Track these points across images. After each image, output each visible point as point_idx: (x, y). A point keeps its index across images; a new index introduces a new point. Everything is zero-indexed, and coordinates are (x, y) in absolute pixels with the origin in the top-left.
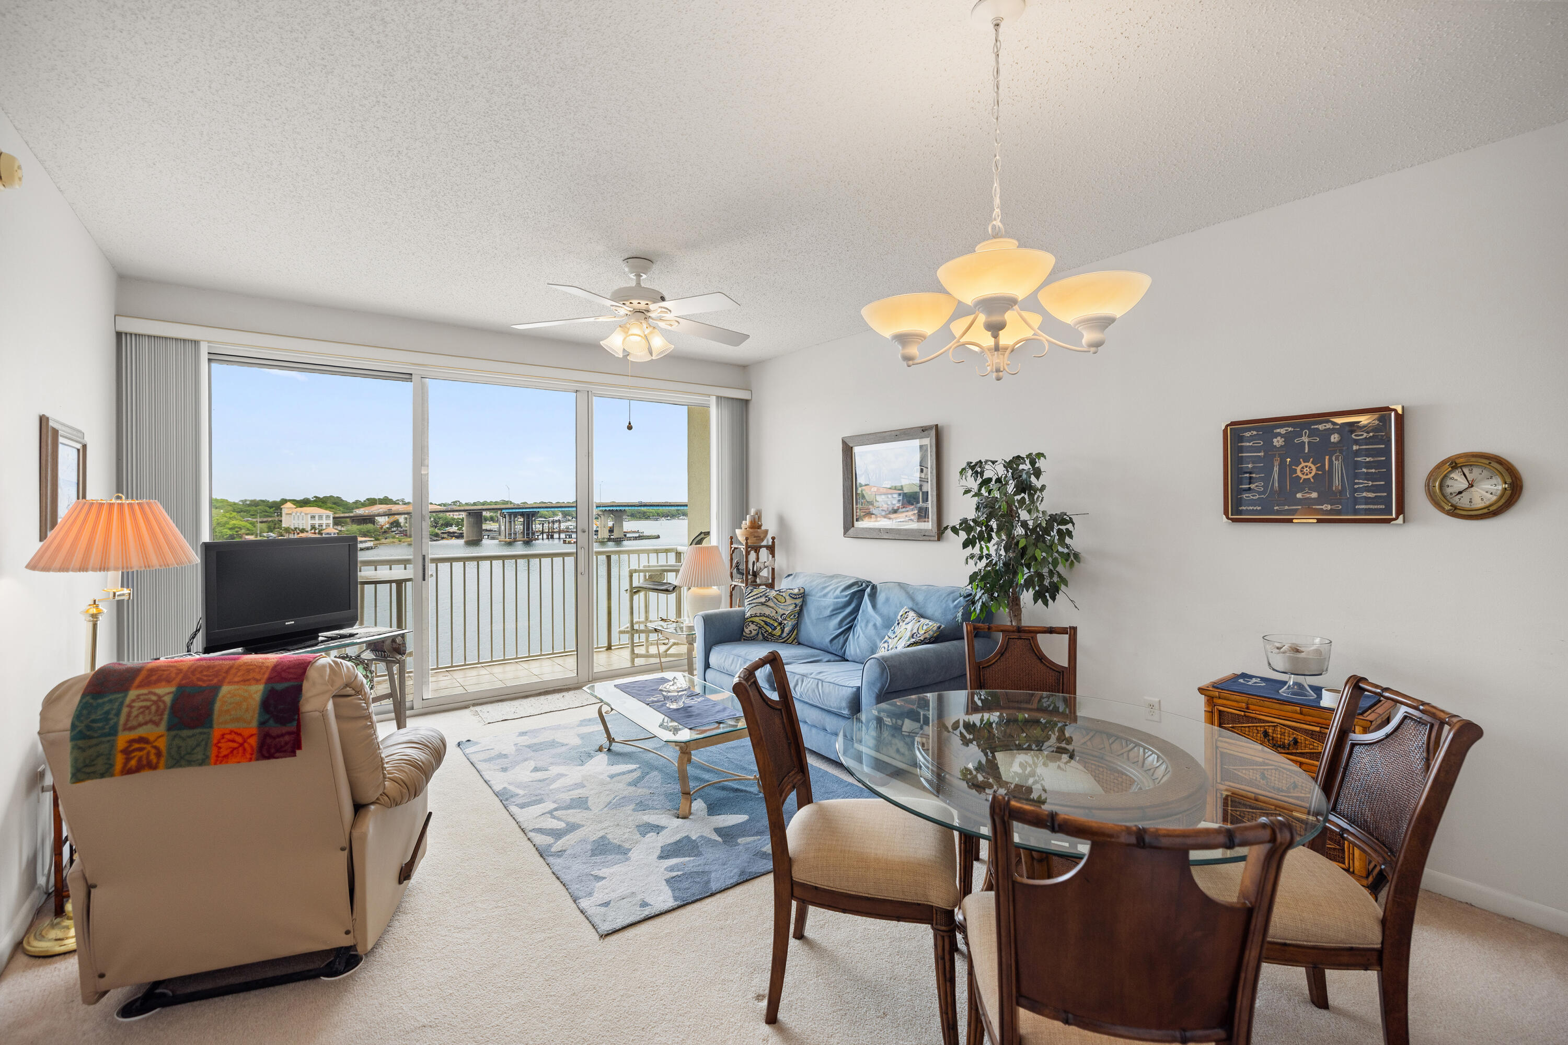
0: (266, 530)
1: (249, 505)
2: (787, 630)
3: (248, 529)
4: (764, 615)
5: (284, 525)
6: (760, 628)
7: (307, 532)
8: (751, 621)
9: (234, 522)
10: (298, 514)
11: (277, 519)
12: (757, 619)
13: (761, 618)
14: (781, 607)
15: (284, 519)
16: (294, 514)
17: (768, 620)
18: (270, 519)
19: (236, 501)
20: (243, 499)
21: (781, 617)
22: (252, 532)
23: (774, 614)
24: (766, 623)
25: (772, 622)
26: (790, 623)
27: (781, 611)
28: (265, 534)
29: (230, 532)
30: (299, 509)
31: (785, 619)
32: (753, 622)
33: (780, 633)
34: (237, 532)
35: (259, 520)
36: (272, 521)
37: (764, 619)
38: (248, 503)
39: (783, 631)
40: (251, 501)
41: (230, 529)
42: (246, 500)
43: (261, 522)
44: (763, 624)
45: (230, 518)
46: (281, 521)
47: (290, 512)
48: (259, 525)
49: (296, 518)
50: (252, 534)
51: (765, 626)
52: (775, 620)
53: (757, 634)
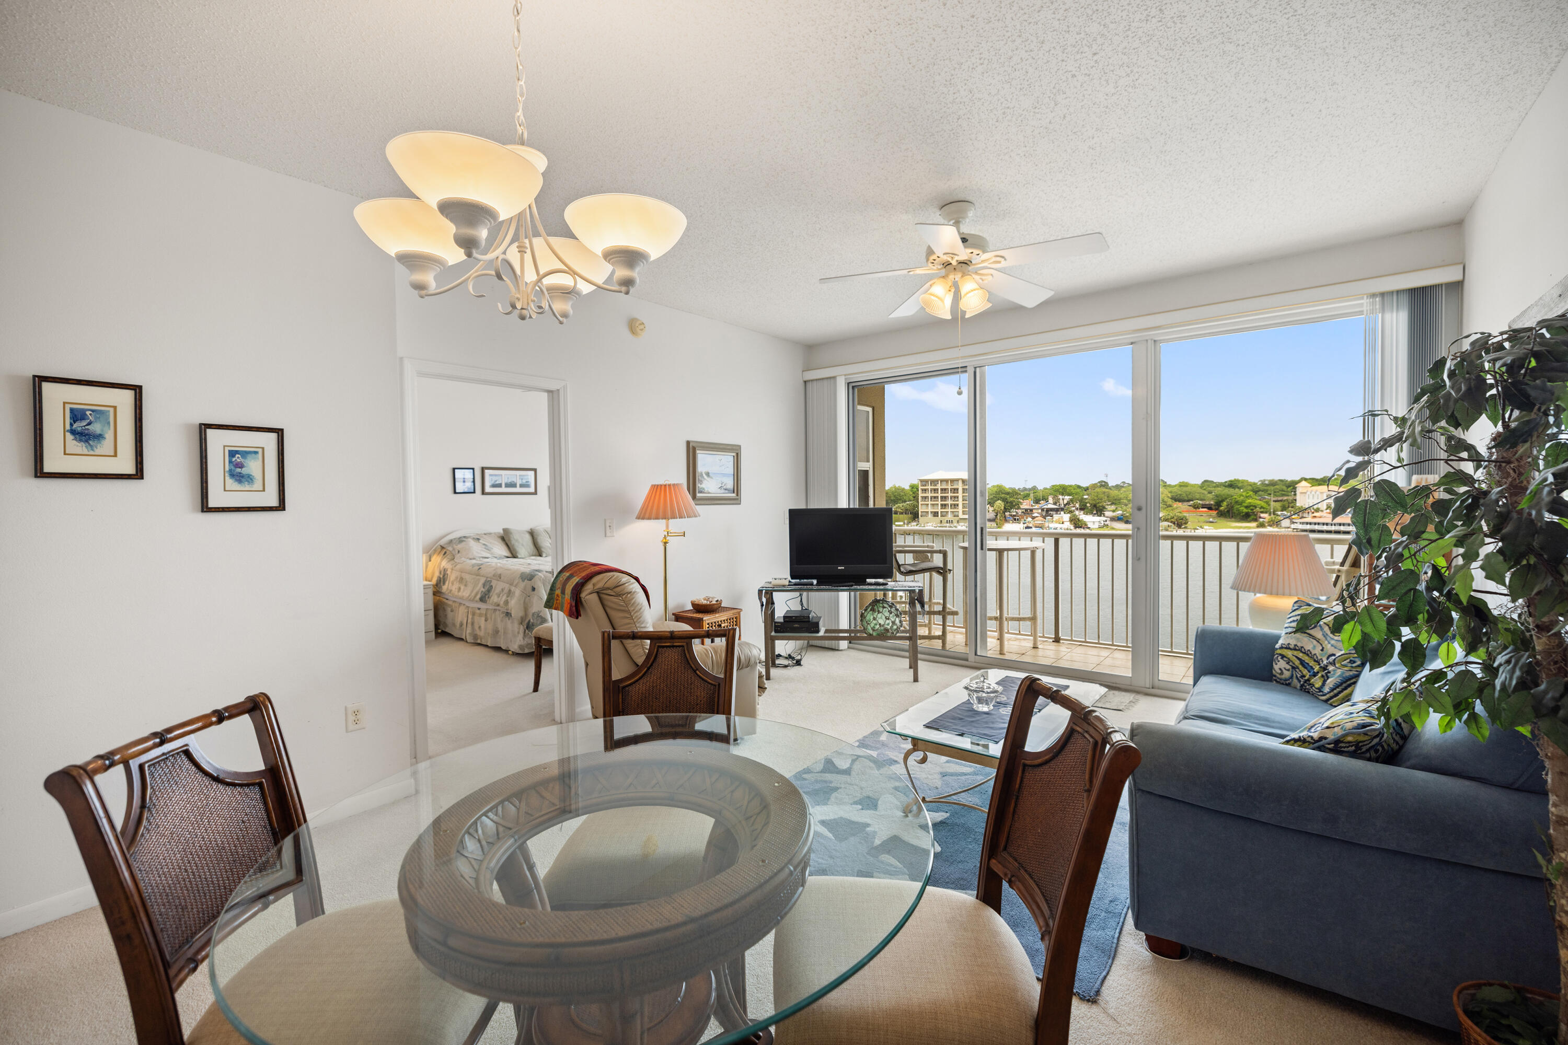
0: (1280, 508)
1: (1267, 485)
2: (1331, 682)
3: (1262, 507)
4: (1301, 649)
5: (1298, 504)
6: (1293, 668)
7: (1322, 511)
8: (1280, 655)
9: (1250, 501)
10: (1313, 493)
11: (1290, 498)
12: (1289, 653)
13: (1295, 653)
14: (1333, 642)
15: (1298, 497)
16: (1308, 493)
17: (1306, 659)
18: (1285, 498)
19: (1256, 481)
20: (1262, 479)
21: (1328, 658)
22: (1265, 510)
23: (1317, 651)
24: (1302, 662)
25: (1312, 663)
26: (1339, 672)
27: (1329, 649)
28: (1279, 513)
29: (1245, 510)
30: (1315, 488)
31: (1333, 663)
32: (1283, 656)
33: (1320, 684)
34: (1252, 510)
35: (1273, 499)
36: (1287, 500)
37: (1301, 655)
38: (1267, 482)
39: (1324, 684)
40: (1270, 481)
41: (1246, 507)
42: (1265, 480)
43: (1275, 501)
44: (1297, 663)
45: (1247, 497)
46: (1296, 500)
47: (1305, 491)
48: (1272, 503)
49: (1311, 497)
50: (1266, 513)
51: (1300, 667)
52: (1318, 662)
53: (1292, 677)
